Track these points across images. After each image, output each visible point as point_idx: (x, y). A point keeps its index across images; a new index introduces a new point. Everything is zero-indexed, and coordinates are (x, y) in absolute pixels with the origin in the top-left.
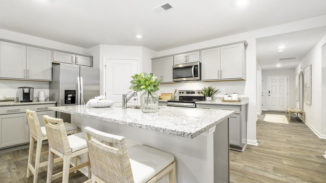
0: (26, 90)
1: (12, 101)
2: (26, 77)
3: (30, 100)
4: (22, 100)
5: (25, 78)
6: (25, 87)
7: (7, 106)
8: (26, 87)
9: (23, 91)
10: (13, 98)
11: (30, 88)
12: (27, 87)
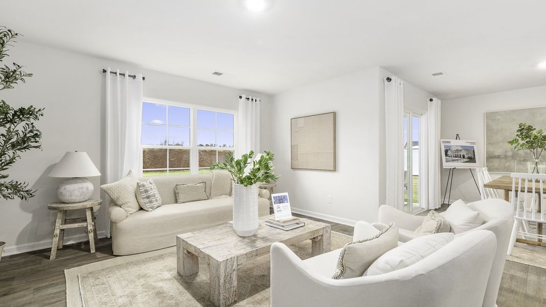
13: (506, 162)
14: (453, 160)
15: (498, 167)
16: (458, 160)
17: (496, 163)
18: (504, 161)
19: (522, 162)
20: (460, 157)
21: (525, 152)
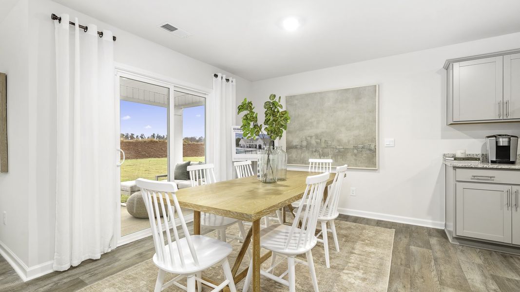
0: (503, 141)
1: (476, 159)
2: (502, 116)
3: (511, 160)
4: (494, 159)
5: (499, 117)
6: (500, 135)
7: (472, 168)
8: (503, 135)
9: (497, 142)
10: (477, 155)
11: (509, 137)
12: (505, 135)
13: (302, 153)
14: (246, 152)
15: (296, 159)
16: (252, 151)
17: (294, 154)
18: (300, 151)
19: (314, 153)
20: (256, 148)
21: (316, 142)
